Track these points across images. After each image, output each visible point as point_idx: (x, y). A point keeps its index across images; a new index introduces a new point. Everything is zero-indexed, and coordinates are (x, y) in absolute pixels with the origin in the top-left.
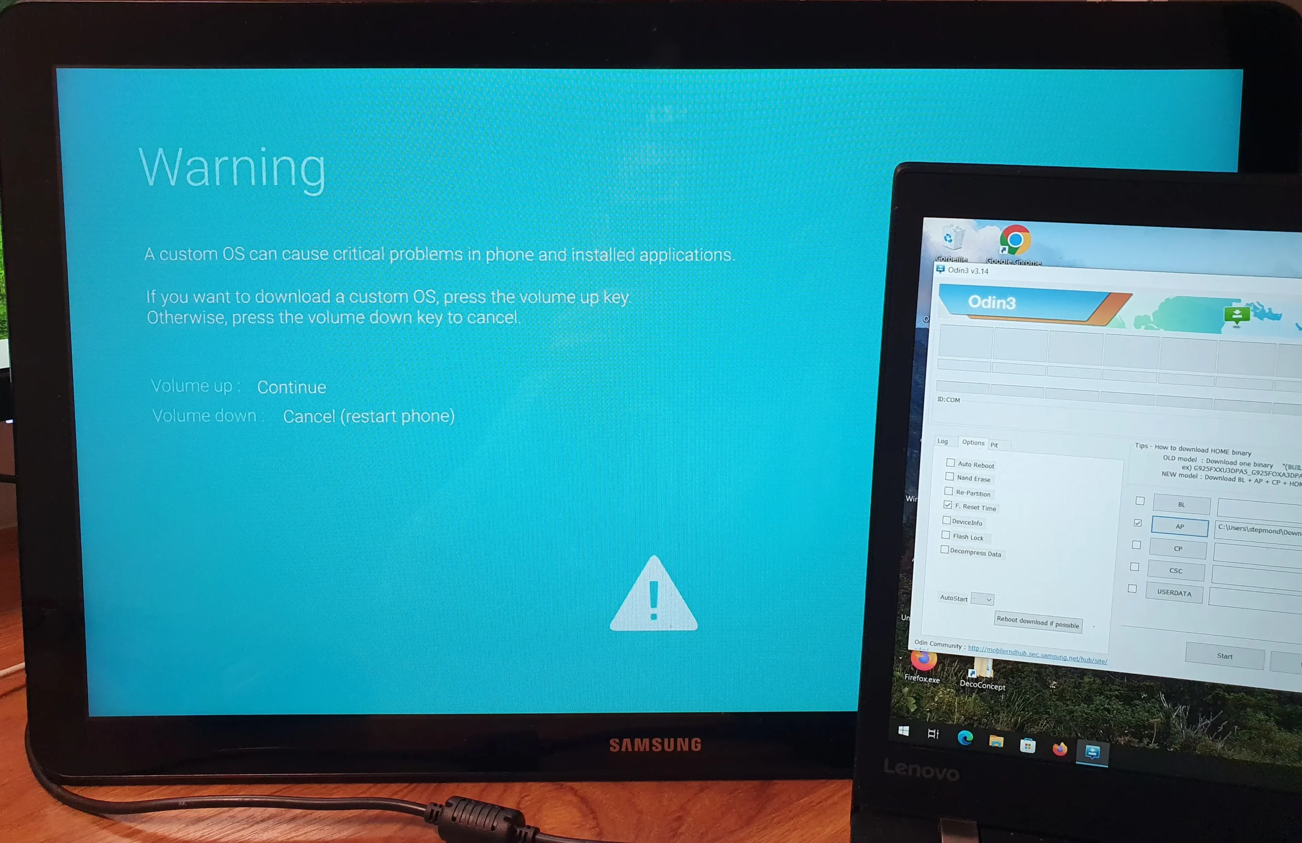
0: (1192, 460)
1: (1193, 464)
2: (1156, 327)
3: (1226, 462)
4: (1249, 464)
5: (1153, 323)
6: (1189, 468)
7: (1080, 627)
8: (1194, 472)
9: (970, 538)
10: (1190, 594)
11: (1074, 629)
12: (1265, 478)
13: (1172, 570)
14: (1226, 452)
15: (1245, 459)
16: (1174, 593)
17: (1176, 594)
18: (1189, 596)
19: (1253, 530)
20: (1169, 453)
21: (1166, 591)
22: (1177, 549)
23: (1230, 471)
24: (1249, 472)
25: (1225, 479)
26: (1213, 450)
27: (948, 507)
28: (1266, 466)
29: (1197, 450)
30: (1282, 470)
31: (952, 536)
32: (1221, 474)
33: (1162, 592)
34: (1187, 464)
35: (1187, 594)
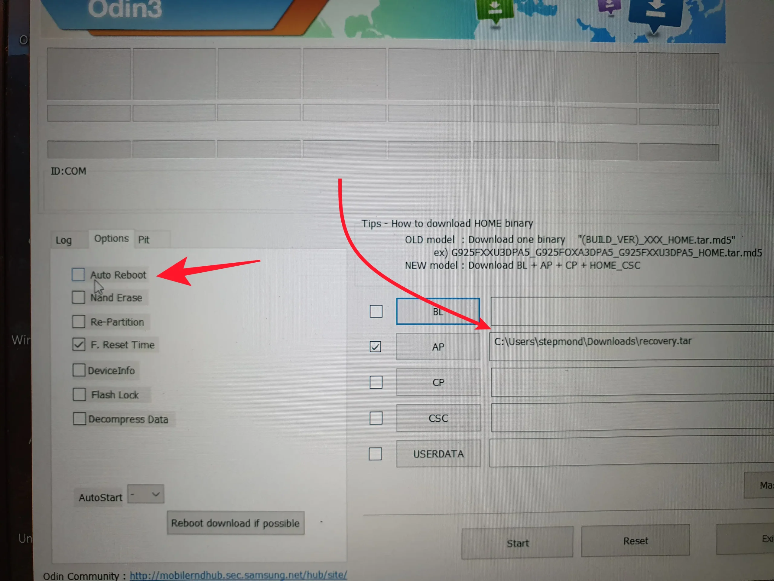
0: (447, 240)
1: (450, 247)
2: (378, 33)
3: (496, 240)
4: (530, 240)
5: (374, 27)
6: (445, 253)
7: (301, 525)
8: (452, 259)
9: (117, 396)
10: (461, 453)
11: (293, 529)
12: (555, 260)
13: (433, 418)
14: (495, 223)
15: (525, 232)
16: (438, 455)
17: (441, 455)
18: (461, 456)
19: (544, 342)
20: (413, 231)
21: (426, 453)
22: (437, 382)
23: (505, 252)
24: (533, 253)
25: (496, 266)
26: (477, 222)
27: (80, 348)
28: (555, 240)
29: (454, 224)
30: (578, 244)
31: (89, 395)
32: (490, 259)
33: (420, 455)
34: (441, 247)
35: (457, 453)
